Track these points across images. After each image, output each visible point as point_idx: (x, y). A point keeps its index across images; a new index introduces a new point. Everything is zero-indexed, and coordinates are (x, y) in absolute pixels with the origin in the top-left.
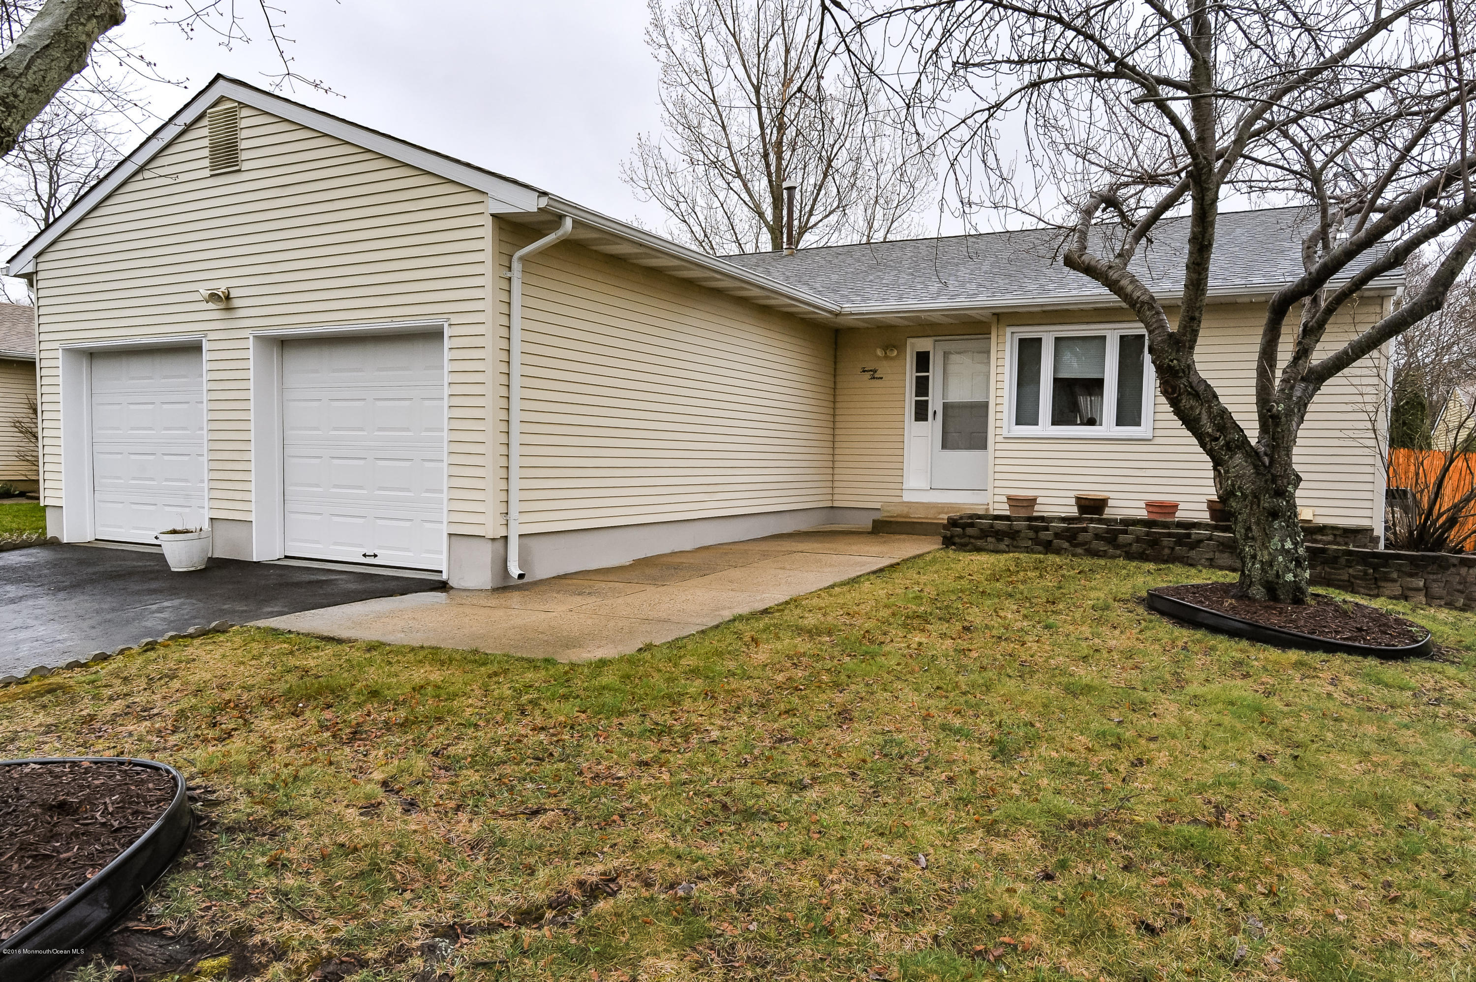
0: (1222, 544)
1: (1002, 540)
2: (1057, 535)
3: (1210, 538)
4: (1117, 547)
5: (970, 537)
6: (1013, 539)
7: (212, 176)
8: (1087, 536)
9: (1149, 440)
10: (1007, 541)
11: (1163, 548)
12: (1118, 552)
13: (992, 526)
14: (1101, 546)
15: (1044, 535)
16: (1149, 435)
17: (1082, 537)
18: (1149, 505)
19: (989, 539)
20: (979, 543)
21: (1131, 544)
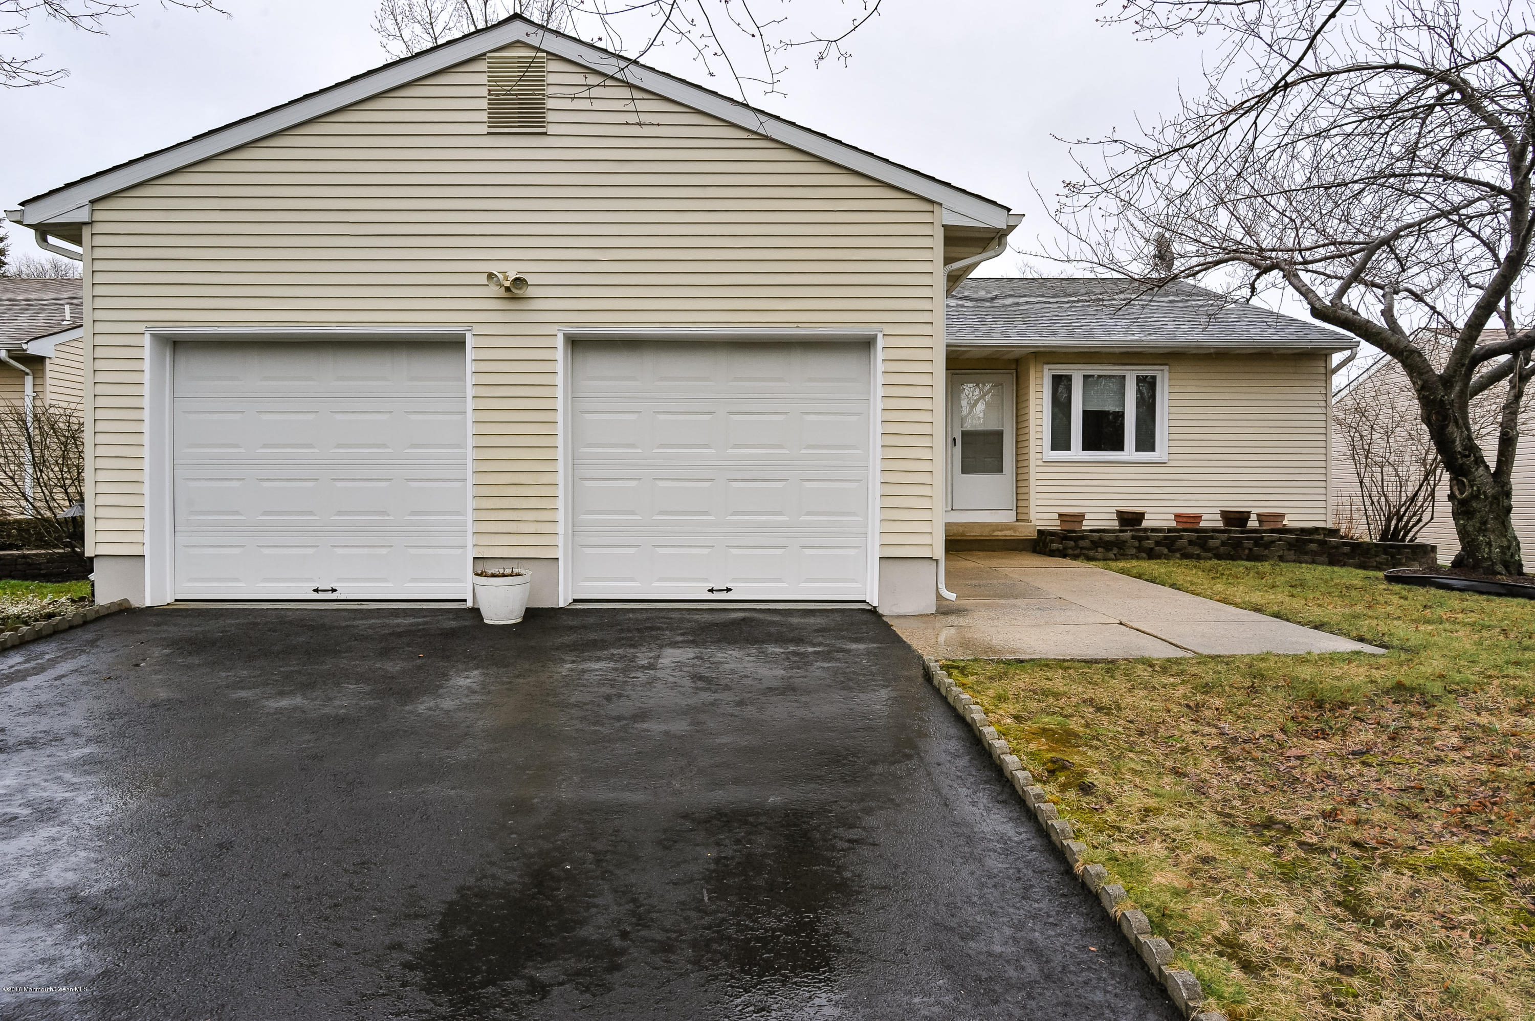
0: (1289, 544)
1: (1111, 550)
2: (1158, 543)
3: (1280, 539)
4: (1207, 549)
5: (1082, 548)
6: (1120, 548)
7: (489, 134)
8: (1184, 542)
9: (1165, 463)
10: (1115, 550)
11: (1244, 549)
12: (1210, 555)
13: (1100, 538)
14: (1197, 551)
15: (1150, 543)
16: (1165, 459)
17: (1180, 543)
18: (1177, 516)
19: (1100, 550)
20: (1091, 553)
21: (1217, 548)
